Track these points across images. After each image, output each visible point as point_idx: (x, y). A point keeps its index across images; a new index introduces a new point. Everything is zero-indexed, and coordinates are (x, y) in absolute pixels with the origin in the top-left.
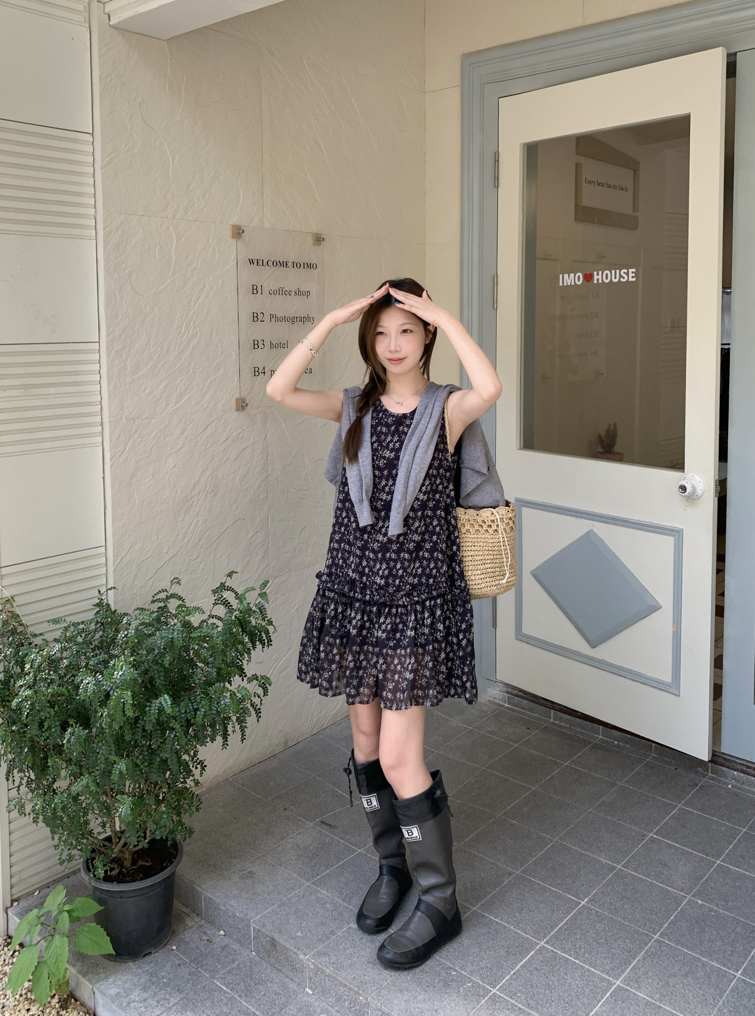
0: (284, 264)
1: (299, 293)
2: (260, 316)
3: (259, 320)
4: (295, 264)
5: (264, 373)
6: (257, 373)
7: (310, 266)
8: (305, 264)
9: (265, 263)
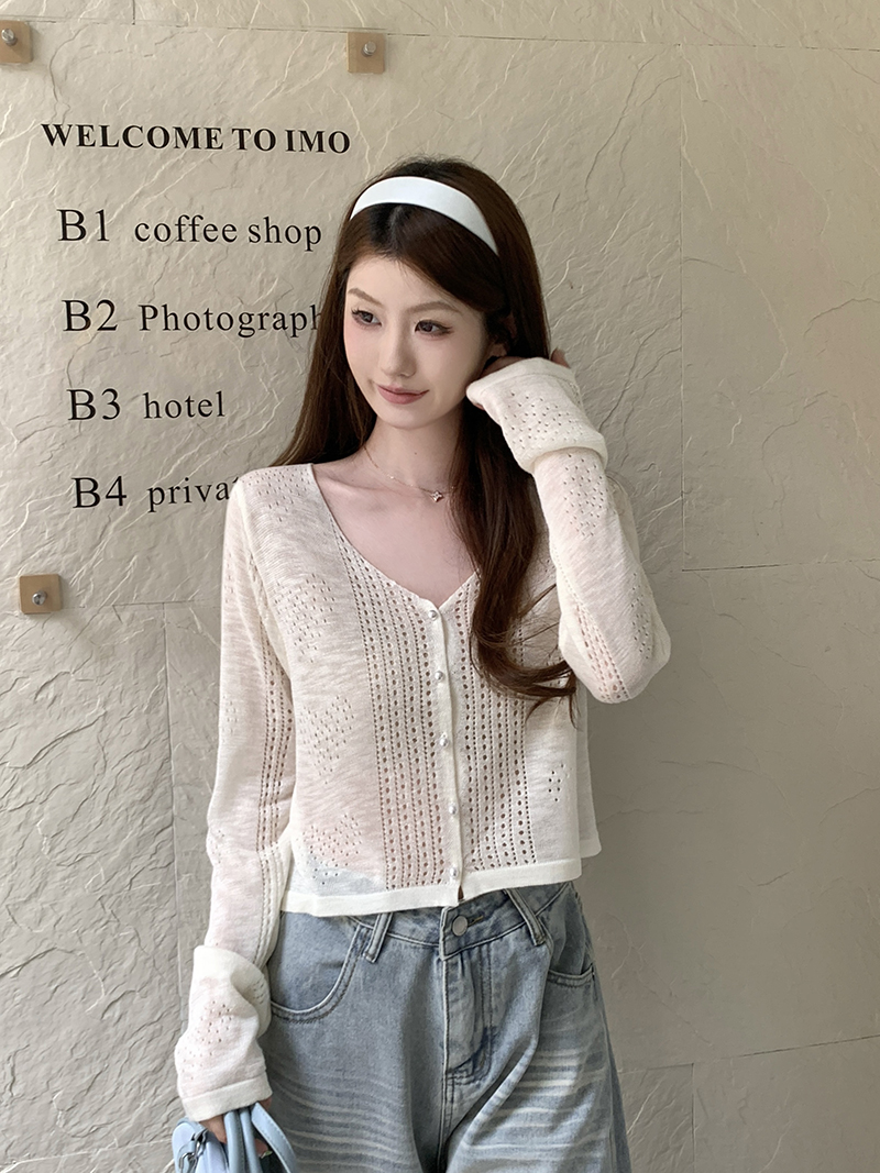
0: (197, 138)
1: (268, 232)
2: (99, 315)
3: (94, 327)
4: (249, 138)
5: (121, 497)
6: (88, 499)
7: (319, 142)
8: (297, 137)
9: (115, 135)
